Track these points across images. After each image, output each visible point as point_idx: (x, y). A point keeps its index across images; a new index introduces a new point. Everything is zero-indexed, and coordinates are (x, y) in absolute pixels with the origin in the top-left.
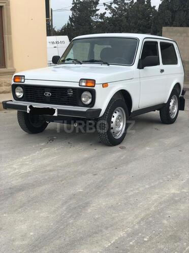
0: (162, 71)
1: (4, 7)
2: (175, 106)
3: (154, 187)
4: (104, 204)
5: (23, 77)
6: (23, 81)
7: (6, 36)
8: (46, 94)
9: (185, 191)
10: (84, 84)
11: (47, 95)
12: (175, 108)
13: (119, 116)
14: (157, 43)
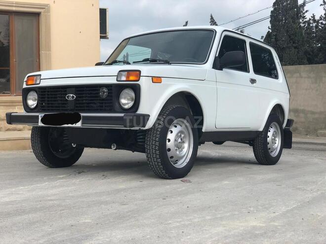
0: (253, 81)
1: (42, 14)
2: (277, 139)
3: (221, 219)
4: (119, 237)
5: (39, 77)
6: (38, 82)
7: (43, 53)
8: (68, 97)
9: (276, 224)
10: (124, 78)
11: (70, 99)
12: (277, 142)
13: (181, 132)
14: (244, 42)
